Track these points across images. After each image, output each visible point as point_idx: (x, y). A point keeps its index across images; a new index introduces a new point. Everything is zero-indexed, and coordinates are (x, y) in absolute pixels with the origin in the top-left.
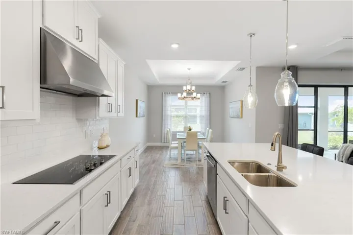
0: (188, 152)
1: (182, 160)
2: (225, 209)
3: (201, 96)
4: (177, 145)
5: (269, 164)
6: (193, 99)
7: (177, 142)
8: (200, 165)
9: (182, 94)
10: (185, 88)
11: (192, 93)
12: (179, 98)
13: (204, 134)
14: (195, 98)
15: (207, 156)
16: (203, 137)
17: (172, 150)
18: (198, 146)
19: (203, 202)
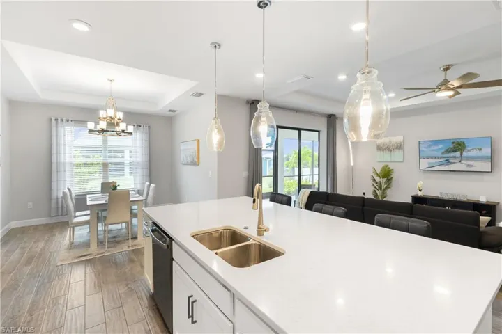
0: (111, 227)
1: (101, 243)
2: (191, 316)
3: (134, 129)
4: (87, 218)
5: (246, 228)
6: (119, 133)
7: (88, 212)
8: (135, 245)
9: (97, 123)
10: (102, 114)
11: (118, 124)
12: (90, 131)
13: (139, 192)
14: (123, 131)
15: (153, 231)
16: (141, 198)
17: (75, 228)
18: (131, 213)
19: (147, 310)
